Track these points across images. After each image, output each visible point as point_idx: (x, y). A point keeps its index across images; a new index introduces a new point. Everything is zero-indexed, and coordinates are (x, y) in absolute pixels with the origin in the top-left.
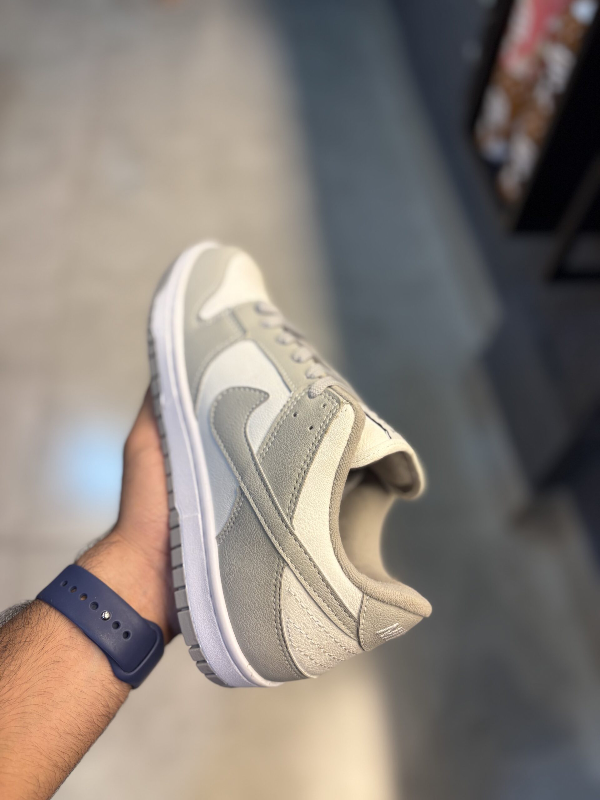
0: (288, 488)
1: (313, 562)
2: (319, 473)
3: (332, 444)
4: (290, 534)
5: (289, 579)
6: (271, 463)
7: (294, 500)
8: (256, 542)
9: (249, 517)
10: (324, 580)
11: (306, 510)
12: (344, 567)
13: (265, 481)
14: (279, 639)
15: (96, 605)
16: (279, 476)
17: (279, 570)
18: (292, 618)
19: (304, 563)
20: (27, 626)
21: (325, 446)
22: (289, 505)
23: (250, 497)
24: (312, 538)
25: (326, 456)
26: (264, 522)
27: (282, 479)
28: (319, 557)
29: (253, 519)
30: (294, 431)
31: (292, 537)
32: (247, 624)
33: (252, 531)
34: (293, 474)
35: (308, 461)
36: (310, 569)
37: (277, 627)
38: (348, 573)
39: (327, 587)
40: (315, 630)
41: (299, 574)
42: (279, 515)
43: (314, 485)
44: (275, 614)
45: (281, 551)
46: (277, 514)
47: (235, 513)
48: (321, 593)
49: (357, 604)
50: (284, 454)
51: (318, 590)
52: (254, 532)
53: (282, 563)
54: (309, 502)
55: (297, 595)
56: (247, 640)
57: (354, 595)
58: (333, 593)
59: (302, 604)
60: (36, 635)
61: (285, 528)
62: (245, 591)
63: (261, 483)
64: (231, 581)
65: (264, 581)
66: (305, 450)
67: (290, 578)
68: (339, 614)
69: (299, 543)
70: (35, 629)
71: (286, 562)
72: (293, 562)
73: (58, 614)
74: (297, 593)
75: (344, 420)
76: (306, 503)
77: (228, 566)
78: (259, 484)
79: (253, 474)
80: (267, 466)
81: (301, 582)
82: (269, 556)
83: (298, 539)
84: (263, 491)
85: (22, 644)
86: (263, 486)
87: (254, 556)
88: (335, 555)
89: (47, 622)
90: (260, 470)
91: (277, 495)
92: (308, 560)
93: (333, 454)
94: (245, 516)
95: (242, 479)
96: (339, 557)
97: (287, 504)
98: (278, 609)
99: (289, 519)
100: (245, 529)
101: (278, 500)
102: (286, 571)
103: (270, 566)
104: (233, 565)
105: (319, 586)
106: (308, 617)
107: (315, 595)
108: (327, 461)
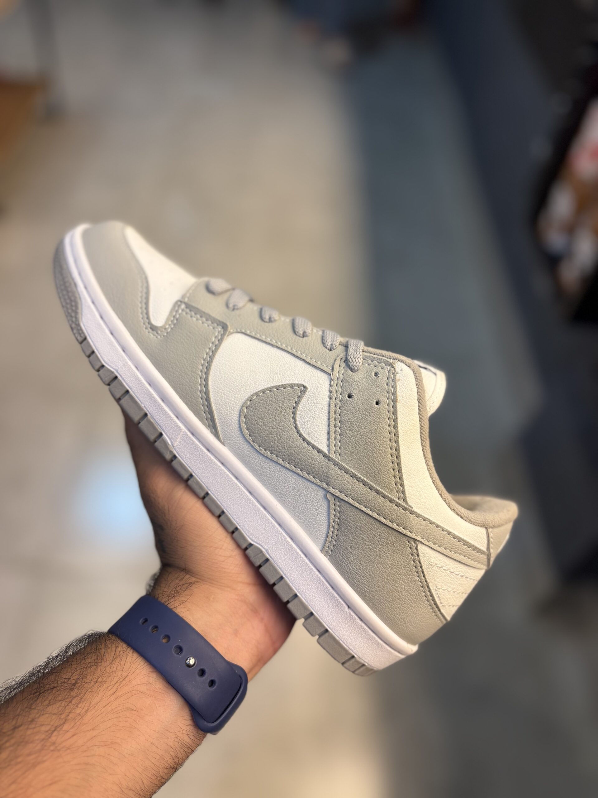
0: (387, 473)
1: (441, 527)
2: (409, 444)
3: (406, 409)
4: (411, 515)
5: (426, 554)
6: (353, 456)
7: (399, 481)
8: (376, 537)
9: (355, 518)
10: (455, 537)
11: (413, 484)
12: (463, 516)
13: (357, 476)
14: (432, 608)
15: (180, 649)
16: (370, 465)
17: (414, 551)
18: (439, 584)
19: (434, 533)
20: (100, 664)
21: (401, 415)
22: (396, 488)
23: (349, 498)
24: (429, 507)
25: (406, 424)
26: (378, 516)
27: (375, 467)
28: (442, 519)
29: (361, 517)
30: (360, 414)
31: (414, 515)
32: (400, 613)
33: (365, 529)
34: (385, 457)
35: (394, 438)
36: (440, 535)
37: (428, 600)
38: (469, 519)
39: (459, 541)
40: (458, 582)
41: (433, 545)
42: (391, 502)
43: (409, 457)
44: (423, 590)
45: (409, 534)
46: (389, 502)
47: (335, 520)
48: (456, 550)
49: (484, 540)
50: (363, 441)
51: (453, 548)
52: (369, 529)
53: (414, 543)
54: (411, 475)
55: (438, 563)
56: (403, 626)
57: (480, 534)
58: (465, 543)
59: (444, 568)
60: (109, 675)
61: (403, 511)
62: (386, 586)
63: (354, 480)
64: (366, 585)
65: (403, 568)
66: (384, 428)
67: (426, 552)
68: (474, 558)
69: (422, 518)
70: (108, 668)
71: (418, 541)
72: (424, 538)
73: (135, 655)
74: (437, 562)
75: (407, 381)
76: (410, 478)
77: (354, 573)
78: (352, 482)
79: (338, 475)
80: (349, 460)
81: (438, 550)
82: (397, 544)
83: (419, 515)
84: (360, 487)
85: (92, 684)
86: (357, 482)
87: (380, 551)
88: (452, 510)
89: (123, 662)
90: (345, 468)
91: (378, 484)
92: (435, 528)
93: (411, 418)
94: (349, 518)
95: (327, 485)
96: (456, 510)
97: (394, 488)
98: (426, 585)
99: (403, 501)
100: (357, 531)
101: (381, 488)
102: (421, 547)
103: (403, 552)
104: (360, 569)
105: (453, 545)
106: (451, 576)
107: (452, 554)
108: (410, 428)
